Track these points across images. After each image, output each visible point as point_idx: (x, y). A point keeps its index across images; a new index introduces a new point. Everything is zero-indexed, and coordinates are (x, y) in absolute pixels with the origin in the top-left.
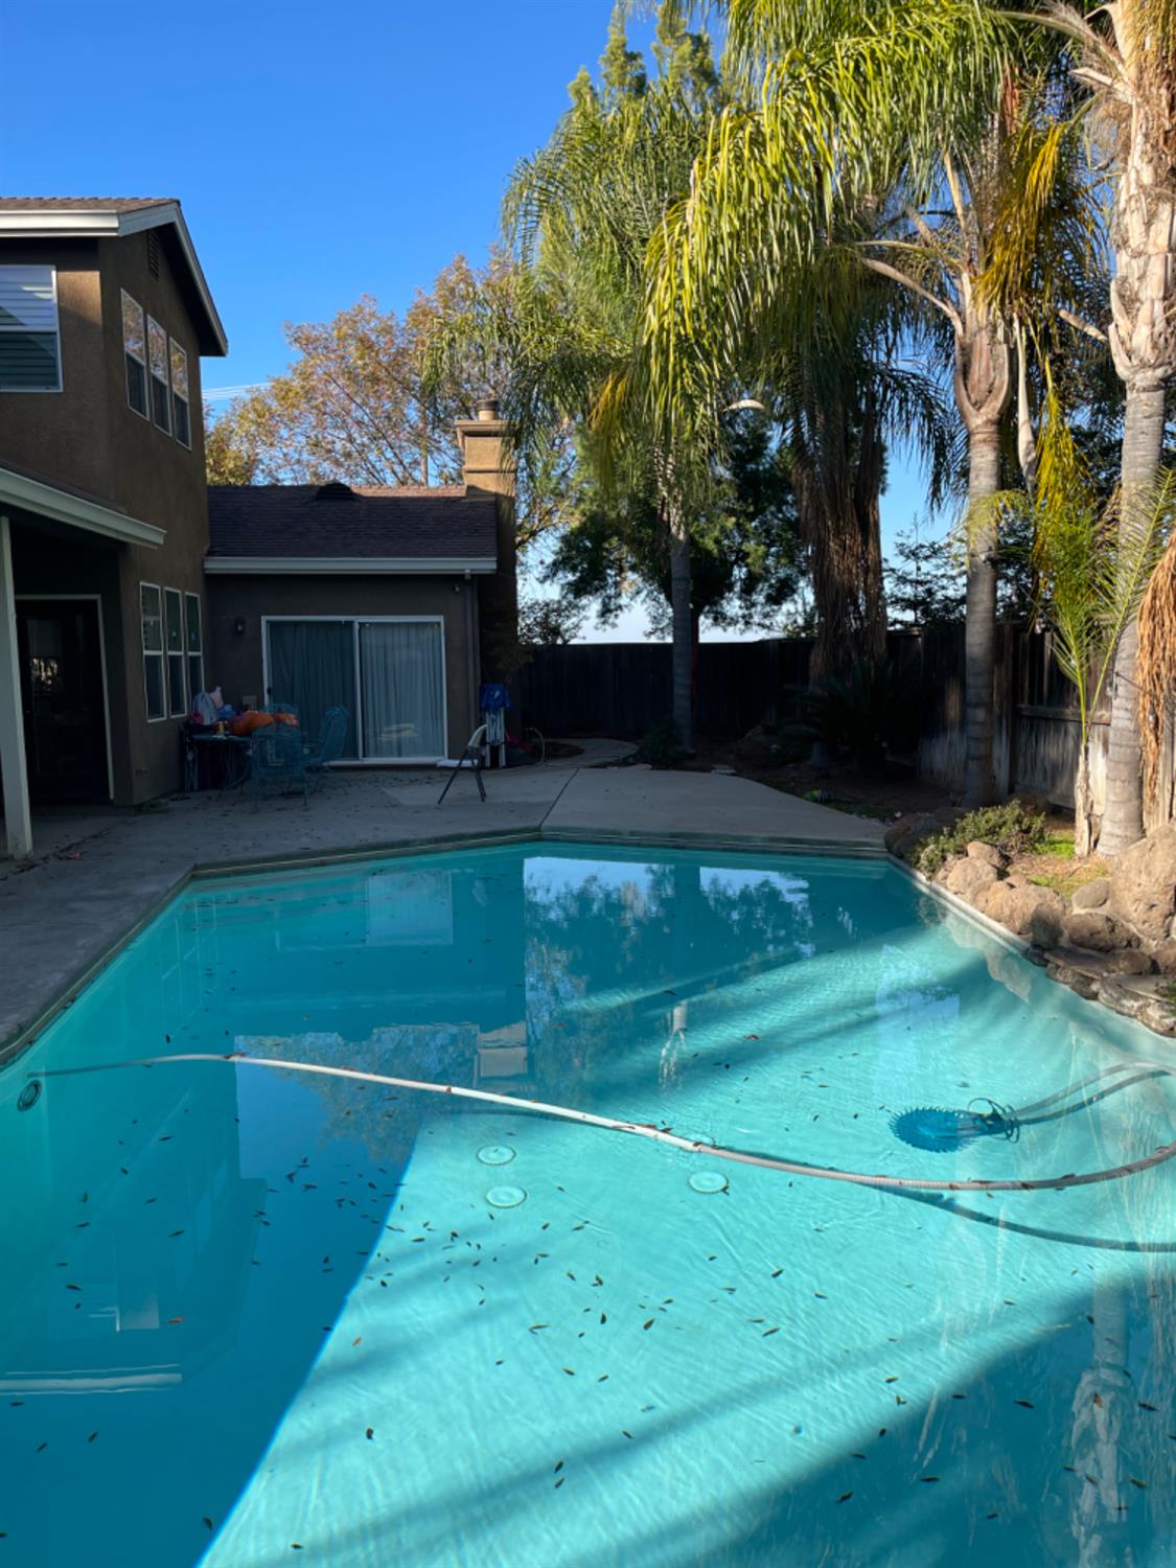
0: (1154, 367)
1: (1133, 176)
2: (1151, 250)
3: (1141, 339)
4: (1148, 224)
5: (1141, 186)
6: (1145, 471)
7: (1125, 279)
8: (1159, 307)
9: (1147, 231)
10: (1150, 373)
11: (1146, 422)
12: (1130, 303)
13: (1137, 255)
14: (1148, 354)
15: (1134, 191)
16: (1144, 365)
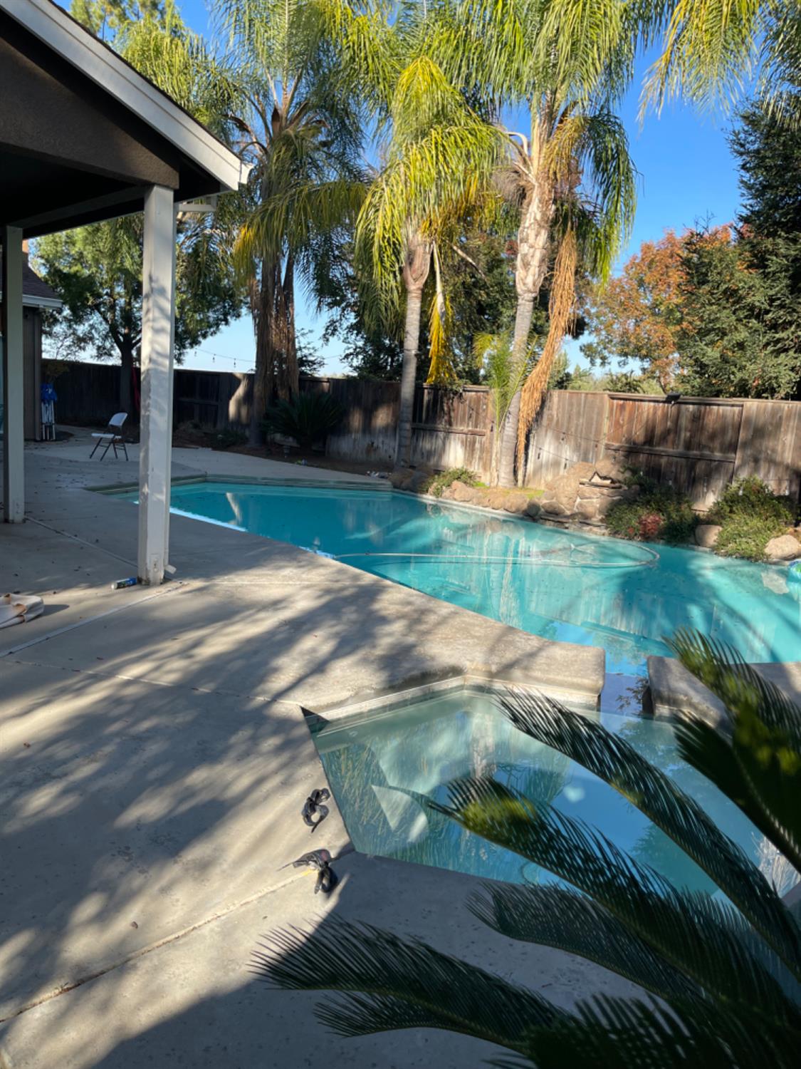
0: (532, 292)
1: (533, 215)
2: (537, 246)
3: (530, 280)
4: (537, 236)
5: (535, 219)
6: (526, 333)
7: (526, 255)
8: (537, 269)
9: (536, 239)
10: (530, 295)
11: (527, 314)
12: (526, 265)
13: (532, 247)
14: (530, 285)
15: (532, 221)
16: (529, 291)
